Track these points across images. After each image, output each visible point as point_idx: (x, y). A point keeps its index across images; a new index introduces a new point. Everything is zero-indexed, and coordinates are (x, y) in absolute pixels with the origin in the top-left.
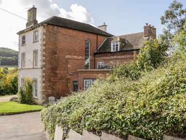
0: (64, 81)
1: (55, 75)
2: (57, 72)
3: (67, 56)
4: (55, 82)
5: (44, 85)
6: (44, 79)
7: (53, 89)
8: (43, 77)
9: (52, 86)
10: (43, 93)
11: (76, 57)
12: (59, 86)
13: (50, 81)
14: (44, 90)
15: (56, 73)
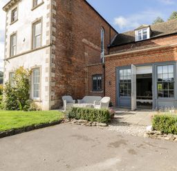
0: (80, 73)
1: (69, 62)
2: (72, 58)
3: (84, 40)
4: (70, 73)
5: (53, 75)
6: (54, 66)
7: (66, 83)
8: (52, 61)
9: (65, 79)
10: (52, 89)
11: (92, 45)
12: (75, 81)
13: (62, 70)
14: (54, 84)
15: (70, 60)
